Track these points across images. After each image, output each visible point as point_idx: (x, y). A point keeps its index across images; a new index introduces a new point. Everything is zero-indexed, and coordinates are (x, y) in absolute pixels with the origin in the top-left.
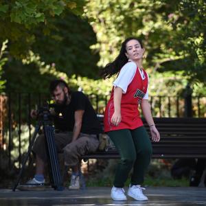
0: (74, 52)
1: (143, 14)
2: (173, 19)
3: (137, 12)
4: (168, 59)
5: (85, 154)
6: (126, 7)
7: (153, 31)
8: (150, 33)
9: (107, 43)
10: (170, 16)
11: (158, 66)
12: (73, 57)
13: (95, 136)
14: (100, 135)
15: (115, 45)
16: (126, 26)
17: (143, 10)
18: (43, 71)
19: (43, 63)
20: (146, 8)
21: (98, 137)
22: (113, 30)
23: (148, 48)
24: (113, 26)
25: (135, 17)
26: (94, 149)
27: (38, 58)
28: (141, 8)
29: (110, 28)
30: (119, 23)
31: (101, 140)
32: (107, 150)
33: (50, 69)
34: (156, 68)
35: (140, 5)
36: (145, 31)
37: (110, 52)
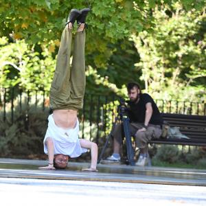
0: (116, 69)
1: (179, 40)
2: (202, 45)
3: (174, 39)
4: (200, 76)
5: (152, 140)
6: (166, 34)
7: (187, 54)
8: (184, 56)
9: (147, 61)
10: (200, 43)
11: (191, 81)
12: (116, 73)
13: (159, 126)
14: (163, 126)
15: (155, 63)
16: (165, 49)
17: (179, 37)
18: (98, 82)
19: (99, 76)
20: (181, 36)
21: (161, 128)
22: (155, 51)
23: (182, 67)
24: (155, 49)
25: (172, 42)
26: (158, 136)
27: (96, 71)
28: (177, 35)
29: (152, 50)
30: (160, 46)
31: (164, 129)
32: (168, 137)
33: (104, 81)
34: (189, 83)
35: (177, 33)
36: (180, 54)
37: (151, 69)
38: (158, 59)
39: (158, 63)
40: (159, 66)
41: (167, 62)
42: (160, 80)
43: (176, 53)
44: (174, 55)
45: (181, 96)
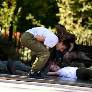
7: (87, 10)
8: (85, 11)
9: (63, 13)
11: (89, 26)
23: (84, 17)
24: (68, 6)
29: (66, 7)
30: (71, 4)
33: (38, 23)
36: (83, 10)
37: (65, 18)
38: (70, 12)
39: (70, 14)
40: (70, 16)
41: (75, 14)
42: (70, 25)
43: (81, 9)
44: (79, 11)
45: (82, 35)
